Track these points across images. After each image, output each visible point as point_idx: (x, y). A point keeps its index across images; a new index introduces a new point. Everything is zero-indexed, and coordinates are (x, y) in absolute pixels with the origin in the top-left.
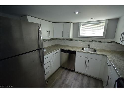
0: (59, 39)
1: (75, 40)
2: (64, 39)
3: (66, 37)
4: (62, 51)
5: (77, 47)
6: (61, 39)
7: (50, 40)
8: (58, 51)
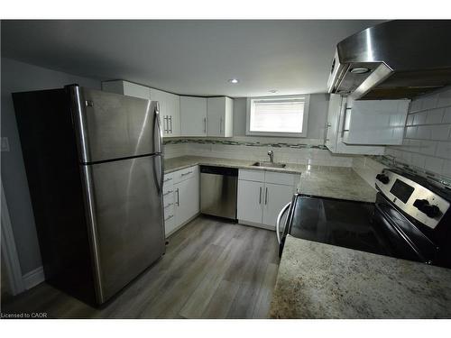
0: (194, 141)
1: (238, 144)
2: (209, 141)
3: (213, 134)
4: (205, 169)
5: (243, 161)
6: (199, 141)
7: (170, 142)
8: (194, 169)
